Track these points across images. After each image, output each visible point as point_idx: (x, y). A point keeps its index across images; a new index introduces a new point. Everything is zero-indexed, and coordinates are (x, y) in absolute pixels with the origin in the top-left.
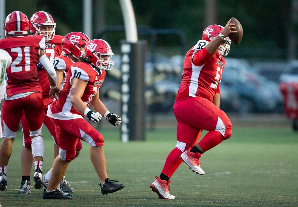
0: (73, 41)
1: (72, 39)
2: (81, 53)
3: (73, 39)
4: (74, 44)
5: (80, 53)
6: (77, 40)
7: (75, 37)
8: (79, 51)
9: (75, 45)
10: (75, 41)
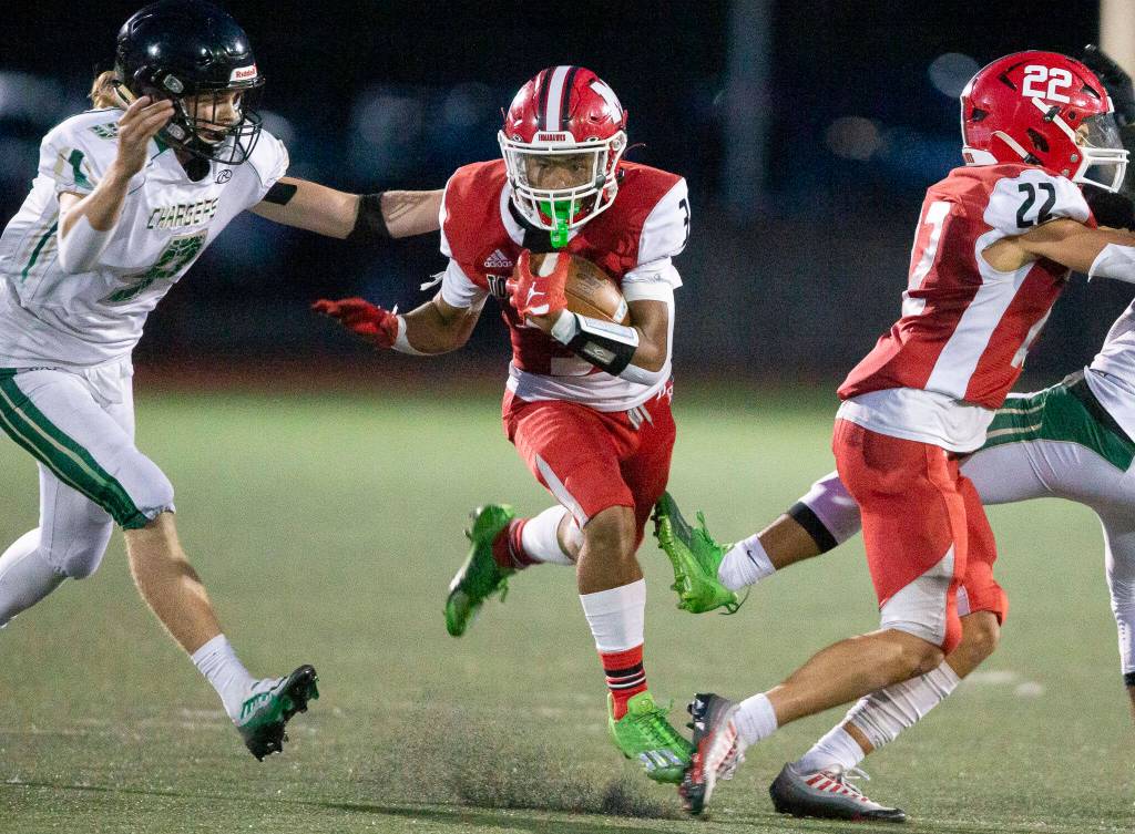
0: (1041, 94)
1: (1035, 86)
2: (1080, 159)
3: (1042, 86)
4: (1045, 109)
5: (1074, 157)
6: (1059, 90)
7: (1050, 78)
8: (1073, 148)
9: (1051, 114)
10: (1052, 95)
